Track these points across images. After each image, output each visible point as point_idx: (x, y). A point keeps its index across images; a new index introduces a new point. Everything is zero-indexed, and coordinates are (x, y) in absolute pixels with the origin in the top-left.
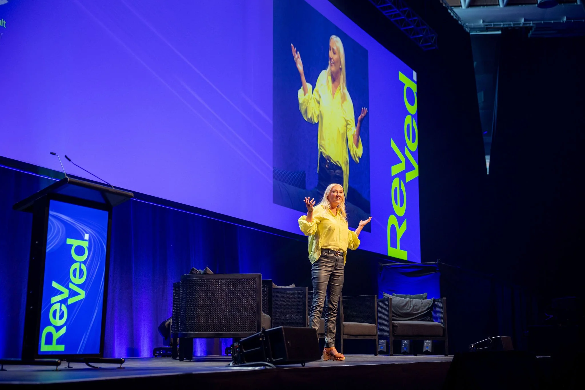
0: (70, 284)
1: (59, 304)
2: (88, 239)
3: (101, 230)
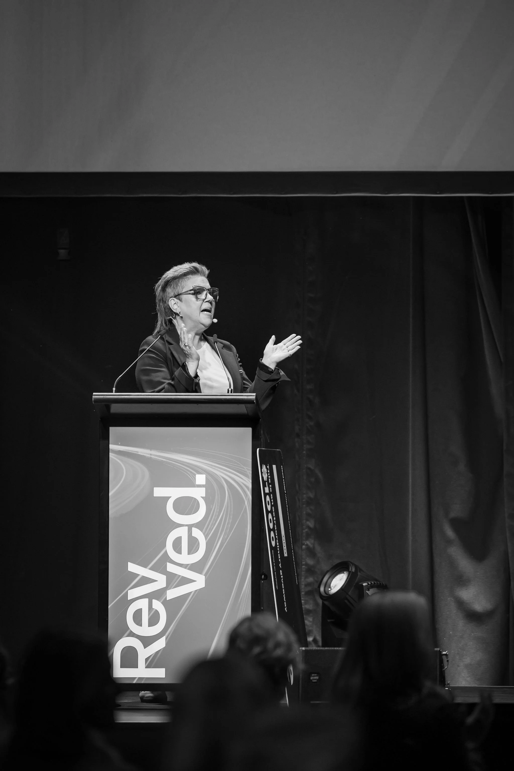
0: (168, 564)
1: (146, 600)
2: (204, 483)
3: (237, 464)
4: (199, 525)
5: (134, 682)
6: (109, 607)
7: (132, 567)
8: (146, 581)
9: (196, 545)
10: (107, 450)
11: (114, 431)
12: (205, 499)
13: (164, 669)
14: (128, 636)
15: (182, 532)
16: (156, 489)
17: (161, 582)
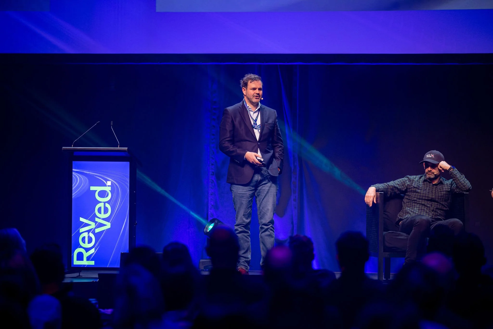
0: (96, 218)
1: (87, 233)
2: (110, 185)
3: (123, 176)
4: (108, 202)
5: (82, 267)
6: (72, 235)
7: (82, 219)
8: (87, 225)
9: (107, 211)
10: (72, 171)
11: (74, 163)
12: (111, 191)
13: (94, 261)
14: (79, 248)
15: (101, 205)
16: (91, 187)
17: (93, 225)
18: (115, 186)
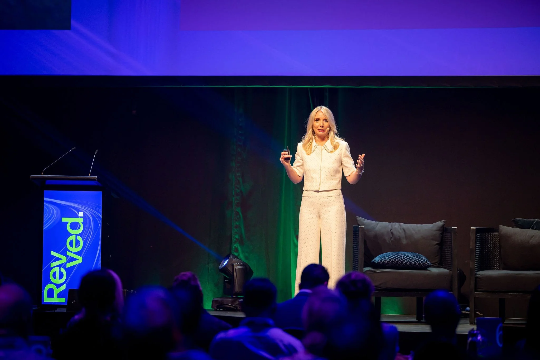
0: (67, 252)
1: (58, 268)
2: (83, 216)
3: (96, 207)
4: (80, 235)
5: (53, 304)
6: (43, 270)
7: (53, 253)
8: (58, 259)
9: (79, 244)
10: (43, 201)
11: (45, 192)
12: (83, 223)
13: (65, 298)
14: (50, 283)
15: (73, 238)
16: (63, 218)
17: (64, 259)
18: (87, 218)
